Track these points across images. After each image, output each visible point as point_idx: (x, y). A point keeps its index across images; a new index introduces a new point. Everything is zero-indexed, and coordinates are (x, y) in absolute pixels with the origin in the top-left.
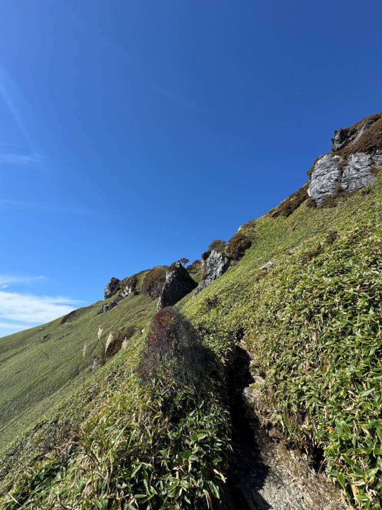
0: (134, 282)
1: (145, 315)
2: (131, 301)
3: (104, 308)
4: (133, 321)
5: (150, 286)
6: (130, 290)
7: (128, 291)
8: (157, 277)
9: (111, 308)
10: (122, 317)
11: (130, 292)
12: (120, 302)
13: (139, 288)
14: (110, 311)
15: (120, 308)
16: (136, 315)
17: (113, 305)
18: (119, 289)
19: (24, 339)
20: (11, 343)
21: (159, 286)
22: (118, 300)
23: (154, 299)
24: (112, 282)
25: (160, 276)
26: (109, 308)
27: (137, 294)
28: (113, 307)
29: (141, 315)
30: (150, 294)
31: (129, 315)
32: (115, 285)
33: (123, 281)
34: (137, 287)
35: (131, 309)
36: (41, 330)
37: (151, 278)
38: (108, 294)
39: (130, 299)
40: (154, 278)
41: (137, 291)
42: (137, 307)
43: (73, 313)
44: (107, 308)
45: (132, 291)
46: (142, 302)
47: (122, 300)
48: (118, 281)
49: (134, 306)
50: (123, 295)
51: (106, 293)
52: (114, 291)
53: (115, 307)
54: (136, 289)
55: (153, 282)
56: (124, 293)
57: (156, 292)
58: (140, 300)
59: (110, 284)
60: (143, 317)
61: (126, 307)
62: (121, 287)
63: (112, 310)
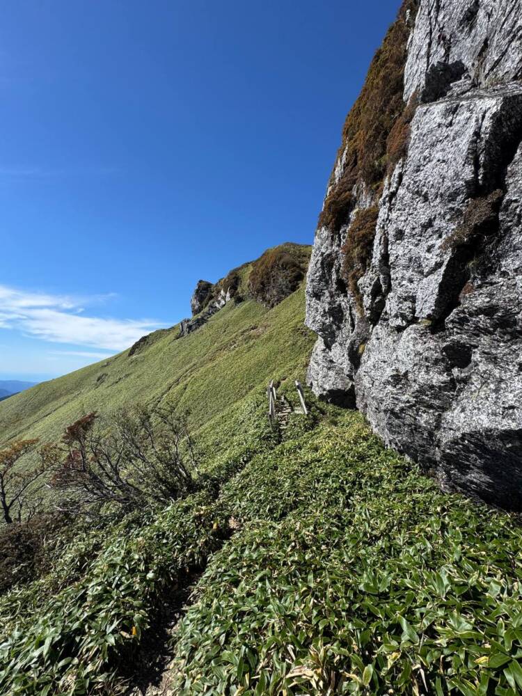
0: (233, 282)
1: (259, 336)
2: (231, 313)
3: (185, 329)
4: (233, 350)
5: (262, 283)
6: (228, 295)
7: (224, 298)
8: (275, 261)
9: (196, 328)
10: (213, 342)
11: (228, 299)
12: (213, 316)
13: (242, 292)
14: (196, 332)
15: (212, 327)
16: (240, 338)
17: (200, 322)
18: (211, 298)
19: (82, 380)
20: (65, 387)
21: (281, 280)
22: (209, 314)
23: (272, 306)
24: (199, 287)
25: (281, 258)
26: (194, 327)
27: (239, 300)
28: (199, 325)
29: (250, 337)
30: (264, 299)
31: (227, 339)
32: (205, 293)
33: (217, 284)
34: (239, 290)
35: (231, 327)
36: (105, 366)
37: (263, 268)
38: (197, 307)
39: (228, 311)
40: (269, 265)
41: (241, 295)
42: (241, 323)
43: (144, 339)
44: (190, 327)
45: (231, 297)
46: (252, 314)
47: (216, 314)
48: (209, 285)
49: (236, 322)
50: (217, 305)
51: (193, 306)
52: (204, 303)
53: (204, 326)
54: (238, 293)
55: (267, 274)
56: (219, 302)
57: (275, 293)
58: (246, 311)
59: (197, 291)
60: (254, 340)
61: (221, 324)
62: (213, 294)
63: (198, 330)
